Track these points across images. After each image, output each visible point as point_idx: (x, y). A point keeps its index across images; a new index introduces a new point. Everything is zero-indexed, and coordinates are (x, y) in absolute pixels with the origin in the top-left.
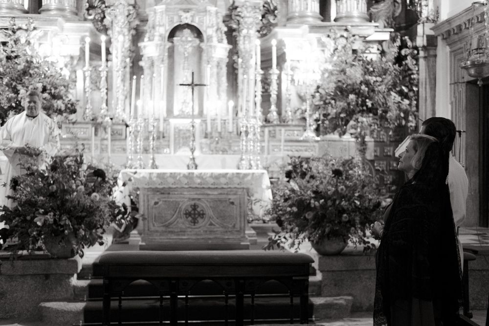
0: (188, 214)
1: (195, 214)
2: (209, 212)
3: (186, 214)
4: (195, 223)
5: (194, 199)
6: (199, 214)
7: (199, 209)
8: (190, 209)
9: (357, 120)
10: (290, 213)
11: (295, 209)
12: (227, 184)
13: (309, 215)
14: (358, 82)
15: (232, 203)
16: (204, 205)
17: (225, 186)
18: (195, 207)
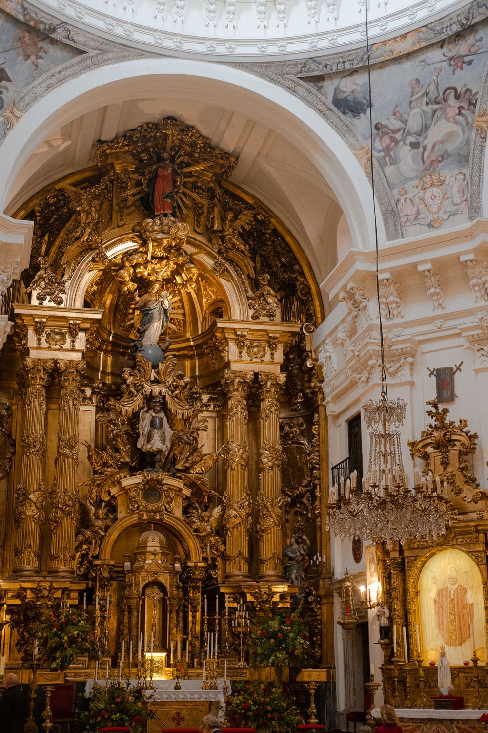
0: (174, 719)
1: (178, 719)
2: (187, 717)
3: (173, 719)
4: (178, 724)
5: (178, 709)
6: (176, 719)
7: (181, 715)
8: (176, 716)
9: (276, 656)
10: (240, 714)
11: (243, 711)
12: (199, 698)
13: (250, 714)
14: (276, 630)
15: (201, 711)
16: (184, 713)
17: (197, 700)
18: (178, 714)
